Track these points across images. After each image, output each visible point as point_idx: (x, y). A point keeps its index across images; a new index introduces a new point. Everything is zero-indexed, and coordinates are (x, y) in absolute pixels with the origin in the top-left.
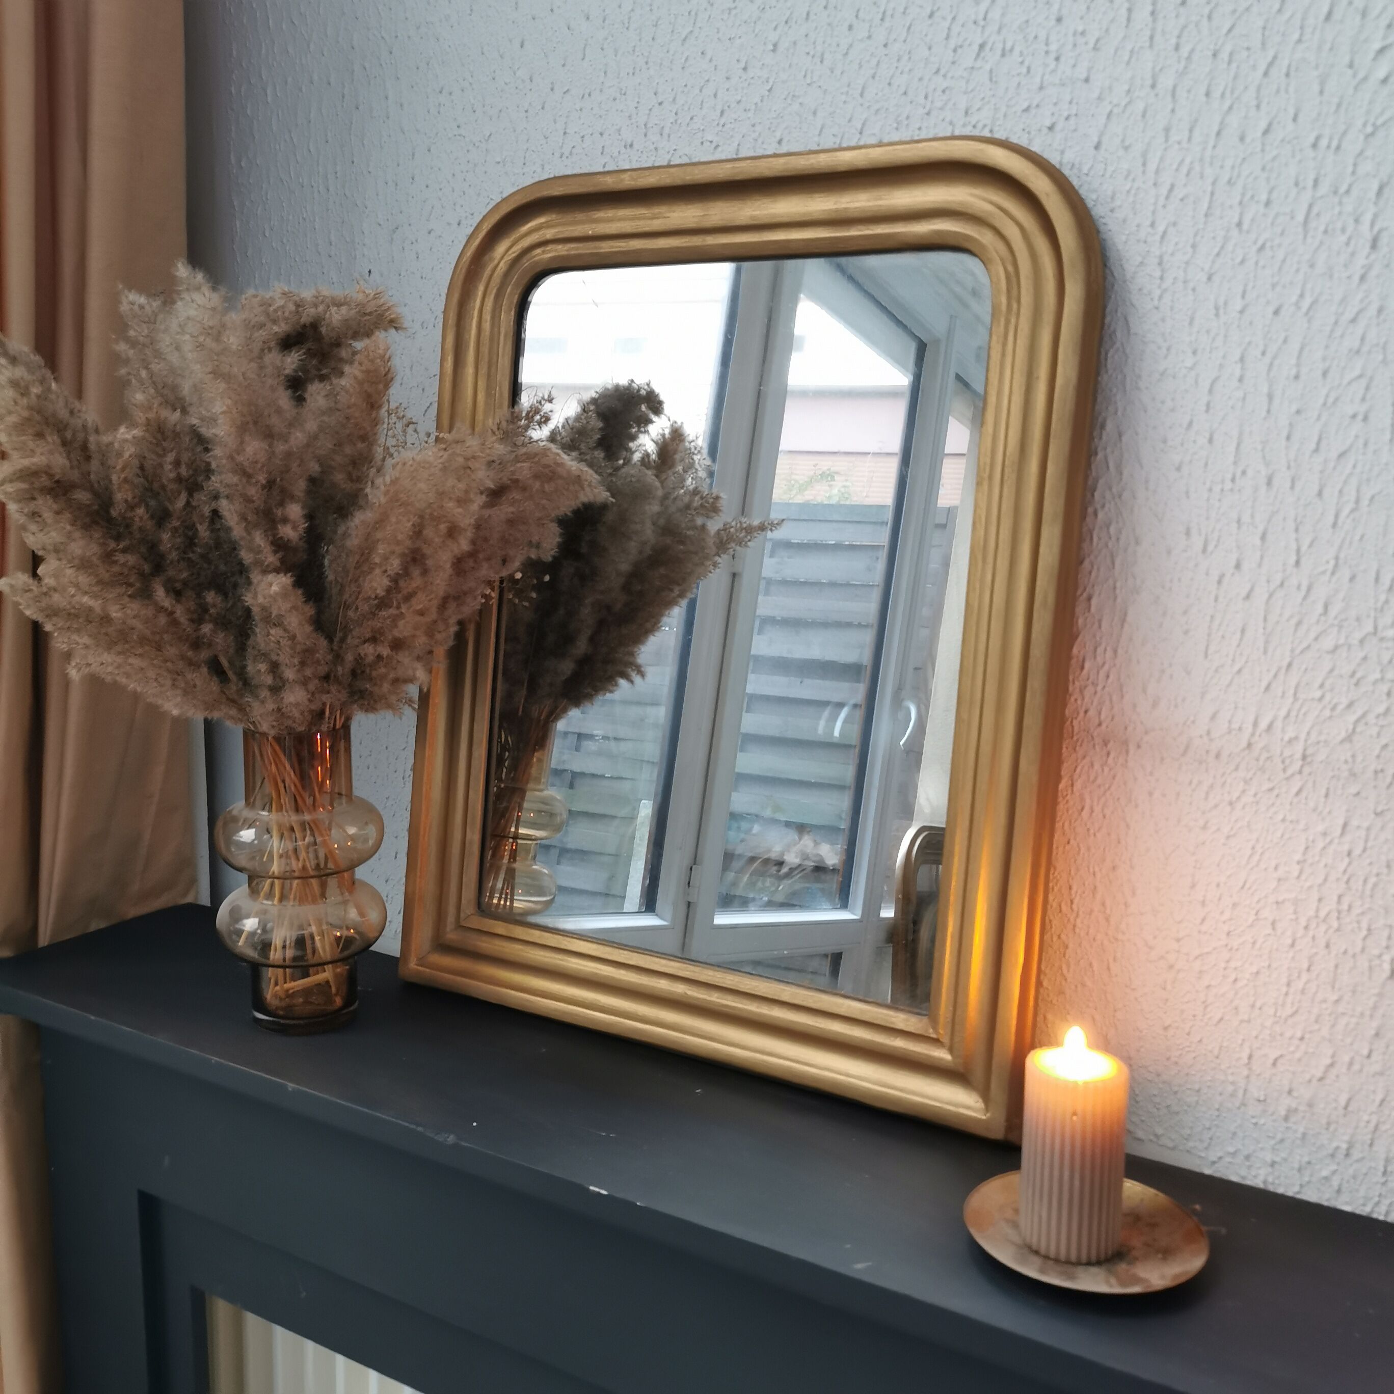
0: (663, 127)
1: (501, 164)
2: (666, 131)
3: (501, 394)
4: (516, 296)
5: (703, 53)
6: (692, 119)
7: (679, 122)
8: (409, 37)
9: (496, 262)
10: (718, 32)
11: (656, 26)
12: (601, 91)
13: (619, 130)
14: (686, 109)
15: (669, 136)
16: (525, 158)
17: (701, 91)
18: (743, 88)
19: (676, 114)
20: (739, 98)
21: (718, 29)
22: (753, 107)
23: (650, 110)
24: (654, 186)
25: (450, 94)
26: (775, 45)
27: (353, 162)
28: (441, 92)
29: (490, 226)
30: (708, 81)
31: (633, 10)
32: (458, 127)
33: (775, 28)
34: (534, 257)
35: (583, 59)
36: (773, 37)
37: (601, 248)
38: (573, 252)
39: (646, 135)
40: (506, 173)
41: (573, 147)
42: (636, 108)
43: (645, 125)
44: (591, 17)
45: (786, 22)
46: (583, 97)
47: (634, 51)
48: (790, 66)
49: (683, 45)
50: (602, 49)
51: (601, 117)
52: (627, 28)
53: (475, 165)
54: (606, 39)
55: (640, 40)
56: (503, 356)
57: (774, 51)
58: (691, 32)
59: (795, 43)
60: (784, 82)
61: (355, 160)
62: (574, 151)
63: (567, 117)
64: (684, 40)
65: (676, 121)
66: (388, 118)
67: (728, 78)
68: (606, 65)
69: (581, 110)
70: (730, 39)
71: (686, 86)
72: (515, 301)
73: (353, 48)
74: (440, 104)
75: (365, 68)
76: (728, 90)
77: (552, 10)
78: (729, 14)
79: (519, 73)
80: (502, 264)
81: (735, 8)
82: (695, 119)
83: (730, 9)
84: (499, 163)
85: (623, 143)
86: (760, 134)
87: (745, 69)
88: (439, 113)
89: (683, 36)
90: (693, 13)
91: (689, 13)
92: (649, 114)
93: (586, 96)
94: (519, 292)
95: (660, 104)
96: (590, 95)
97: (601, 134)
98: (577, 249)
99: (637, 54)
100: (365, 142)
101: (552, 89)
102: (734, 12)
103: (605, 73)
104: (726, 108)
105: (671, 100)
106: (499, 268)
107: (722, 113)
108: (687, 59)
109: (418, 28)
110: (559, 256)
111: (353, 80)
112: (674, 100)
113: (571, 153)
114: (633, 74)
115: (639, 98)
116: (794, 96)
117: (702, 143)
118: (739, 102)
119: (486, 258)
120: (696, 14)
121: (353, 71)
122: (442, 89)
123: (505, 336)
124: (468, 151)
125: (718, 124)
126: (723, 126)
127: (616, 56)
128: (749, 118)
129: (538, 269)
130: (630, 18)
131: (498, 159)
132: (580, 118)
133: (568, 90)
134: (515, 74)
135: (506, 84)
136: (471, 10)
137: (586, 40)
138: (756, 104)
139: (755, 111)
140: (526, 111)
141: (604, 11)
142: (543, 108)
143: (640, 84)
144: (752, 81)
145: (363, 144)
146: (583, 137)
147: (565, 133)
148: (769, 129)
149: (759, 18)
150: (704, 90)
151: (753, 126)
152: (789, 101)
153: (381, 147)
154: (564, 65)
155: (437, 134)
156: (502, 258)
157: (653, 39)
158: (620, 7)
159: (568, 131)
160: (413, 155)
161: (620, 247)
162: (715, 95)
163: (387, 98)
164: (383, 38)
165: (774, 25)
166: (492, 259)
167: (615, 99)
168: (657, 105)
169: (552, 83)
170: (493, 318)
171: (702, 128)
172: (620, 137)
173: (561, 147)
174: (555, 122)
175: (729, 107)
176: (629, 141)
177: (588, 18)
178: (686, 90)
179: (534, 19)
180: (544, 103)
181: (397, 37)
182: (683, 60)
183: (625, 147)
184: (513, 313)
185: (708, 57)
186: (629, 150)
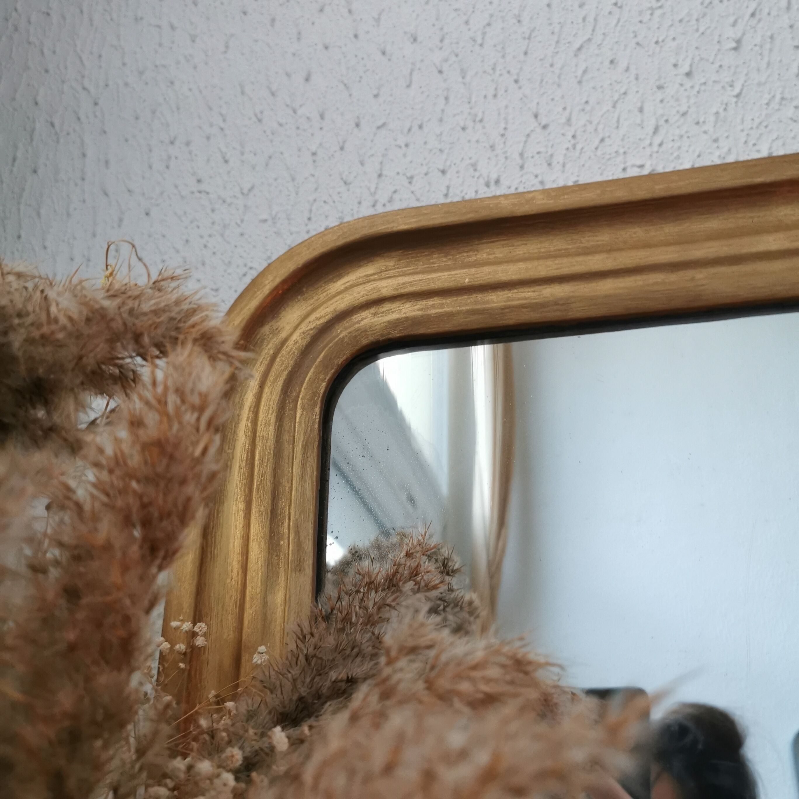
0: (552, 156)
1: (270, 222)
2: (559, 158)
3: (299, 545)
4: (324, 384)
5: (612, 62)
6: (602, 140)
7: (579, 147)
8: (126, 84)
9: (283, 335)
10: (635, 36)
11: (529, 38)
12: (441, 120)
13: (474, 166)
14: (590, 128)
15: (564, 165)
16: (311, 211)
17: (614, 107)
18: (688, 97)
19: (574, 137)
20: (684, 109)
21: (634, 32)
22: (712, 118)
23: (528, 135)
24: (591, 204)
25: (188, 144)
26: (738, 42)
27: (19, 237)
28: (172, 143)
29: (278, 280)
30: (625, 93)
31: (489, 25)
32: (199, 181)
33: (734, 24)
34: (358, 322)
35: (409, 86)
36: (732, 33)
37: (488, 302)
38: (433, 311)
39: (522, 167)
40: (278, 233)
41: (395, 192)
42: (503, 135)
43: (521, 155)
44: (419, 39)
45: (753, 15)
46: (410, 130)
47: (494, 69)
48: (768, 64)
49: (576, 55)
50: (440, 72)
51: (441, 151)
52: (481, 45)
53: (225, 226)
54: (446, 60)
55: (503, 57)
56: (302, 478)
57: (735, 49)
58: (589, 40)
59: (772, 37)
60: (759, 84)
61: (23, 234)
62: (396, 197)
63: (384, 156)
64: (579, 49)
65: (574, 147)
66: (83, 179)
67: (660, 87)
68: (448, 89)
69: (407, 145)
70: (657, 42)
71: (587, 102)
72: (322, 391)
73: (36, 103)
74: (169, 157)
75: (52, 125)
76: (662, 101)
77: (356, 36)
78: (652, 14)
79: (300, 112)
80: (296, 336)
81: (661, 7)
82: (607, 142)
83: (652, 10)
84: (265, 221)
85: (482, 181)
86: (730, 150)
87: (688, 74)
88: (168, 167)
89: (577, 46)
90: (590, 19)
91: (584, 19)
92: (526, 142)
93: (415, 128)
94: (328, 378)
95: (545, 127)
96: (421, 127)
97: (443, 172)
98: (442, 306)
99: (498, 72)
100: (43, 212)
101: (357, 125)
102: (658, 12)
103: (447, 98)
104: (662, 122)
105: (563, 120)
106: (291, 342)
107: (656, 130)
108: (585, 72)
109: (141, 73)
110: (407, 319)
111: (32, 140)
112: (569, 120)
113: (390, 200)
114: (495, 96)
115: (506, 123)
116: (783, 99)
117: (624, 169)
118: (684, 114)
119: (266, 329)
120: (595, 20)
121: (33, 130)
122: (175, 138)
123: (305, 447)
124: (213, 211)
125: (651, 144)
126: (660, 145)
127: (463, 78)
128: (705, 132)
129: (365, 342)
130: (484, 34)
131: (264, 216)
132: (405, 155)
133: (384, 125)
134: (295, 112)
135: (281, 125)
136: (227, 47)
137: (413, 64)
138: (717, 113)
139: (716, 122)
140: (314, 154)
141: (442, 29)
142: (342, 148)
143: (506, 107)
144: (703, 88)
145: (39, 215)
146: (412, 178)
147: (380, 176)
148: (746, 142)
149: (704, 15)
150: (618, 105)
151: (716, 140)
152: (774, 105)
153: (68, 215)
154: (376, 96)
155: (162, 193)
156: (296, 328)
157: (526, 53)
158: (467, 23)
159: (384, 173)
160: (121, 220)
161: (525, 299)
162: (641, 110)
163: (84, 155)
164: (84, 89)
165: (732, 19)
166: (276, 332)
167: (464, 129)
168: (539, 130)
169: (358, 118)
170: (280, 418)
171: (621, 151)
172: (477, 174)
173: (373, 194)
174: (362, 163)
175: (667, 121)
176: (494, 176)
177: (415, 40)
178: (588, 108)
179: (326, 48)
180: (344, 142)
181: (107, 85)
182: (580, 72)
183: (487, 185)
184: (317, 410)
185: (623, 65)
186: (493, 187)
